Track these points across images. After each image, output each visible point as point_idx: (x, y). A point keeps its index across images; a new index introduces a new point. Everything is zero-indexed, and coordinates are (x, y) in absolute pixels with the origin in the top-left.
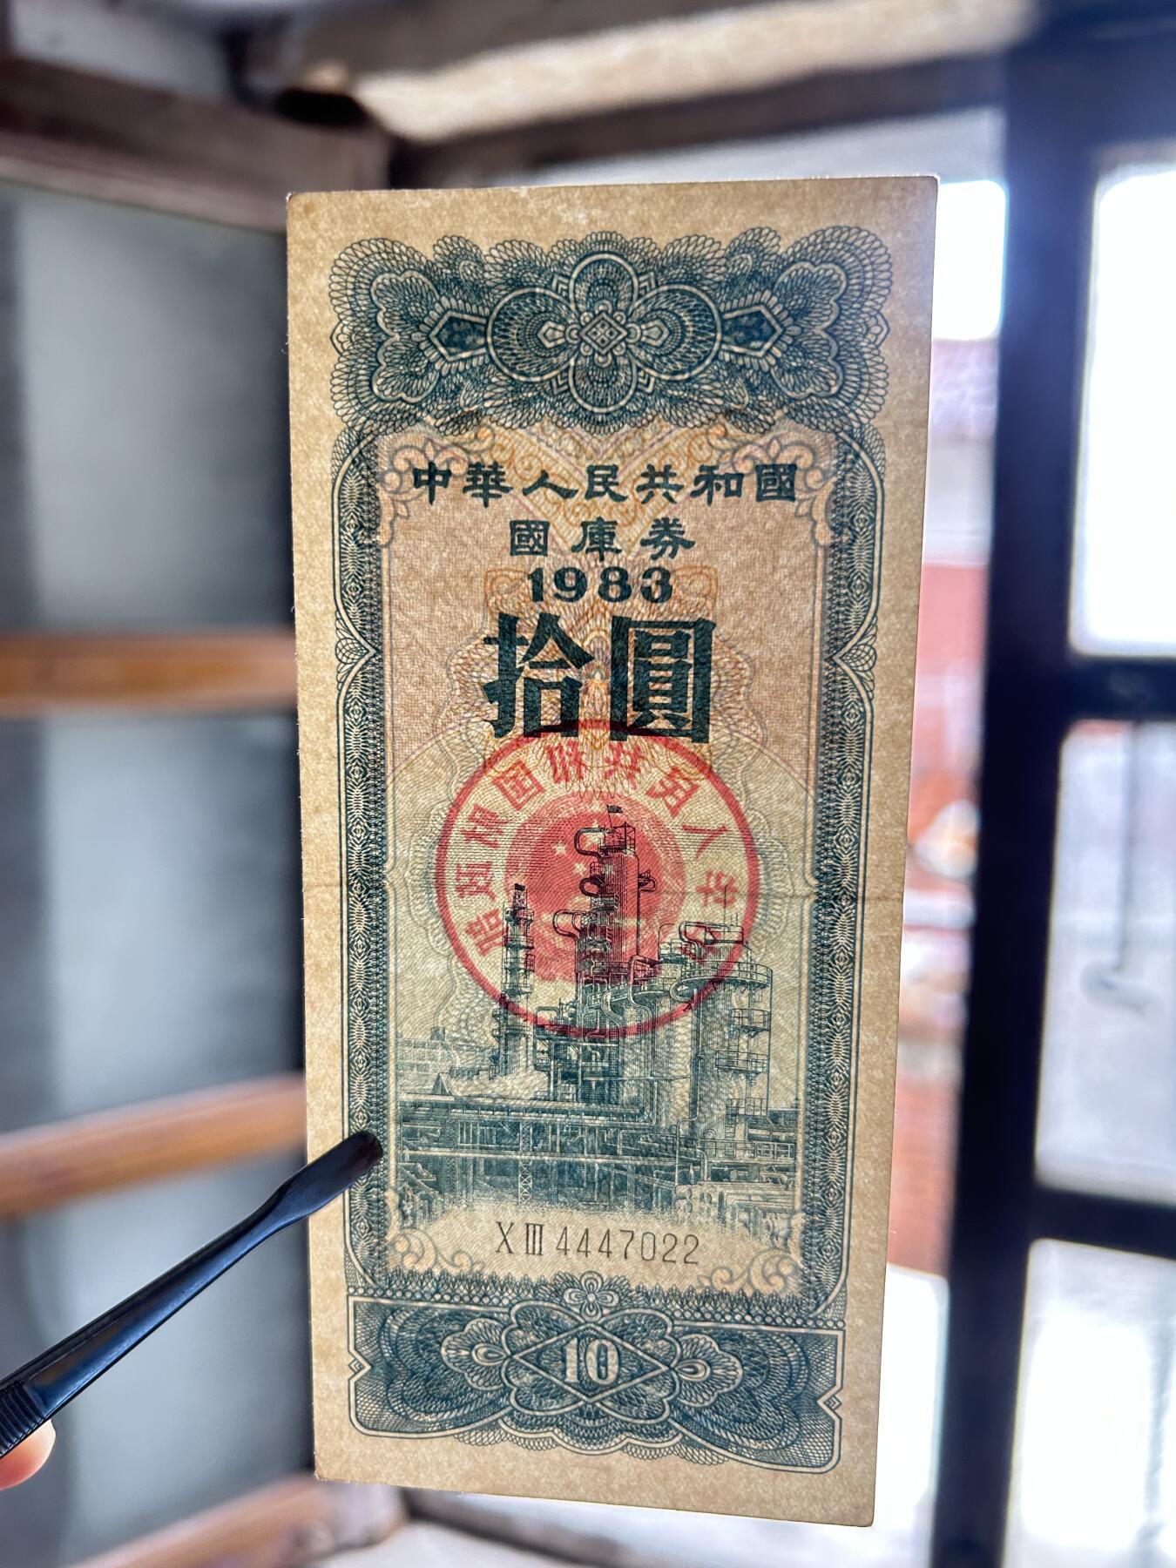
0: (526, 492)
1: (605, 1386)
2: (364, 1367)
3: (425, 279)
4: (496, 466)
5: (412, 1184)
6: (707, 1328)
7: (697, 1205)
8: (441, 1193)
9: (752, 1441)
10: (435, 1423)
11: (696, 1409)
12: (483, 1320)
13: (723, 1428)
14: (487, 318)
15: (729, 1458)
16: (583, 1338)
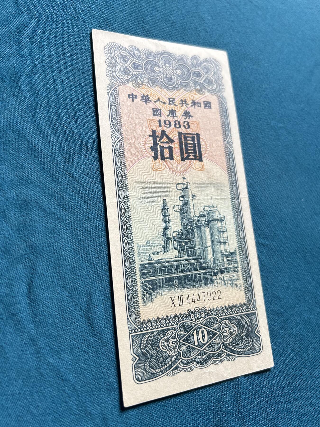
0: (155, 102)
1: (205, 344)
2: (137, 359)
3: (127, 53)
4: (148, 96)
5: (146, 290)
6: (227, 318)
7: (219, 281)
8: (154, 291)
9: (243, 349)
10: (160, 372)
11: (228, 343)
12: (170, 331)
13: (235, 347)
14: (142, 64)
15: (238, 356)
16: (198, 329)
